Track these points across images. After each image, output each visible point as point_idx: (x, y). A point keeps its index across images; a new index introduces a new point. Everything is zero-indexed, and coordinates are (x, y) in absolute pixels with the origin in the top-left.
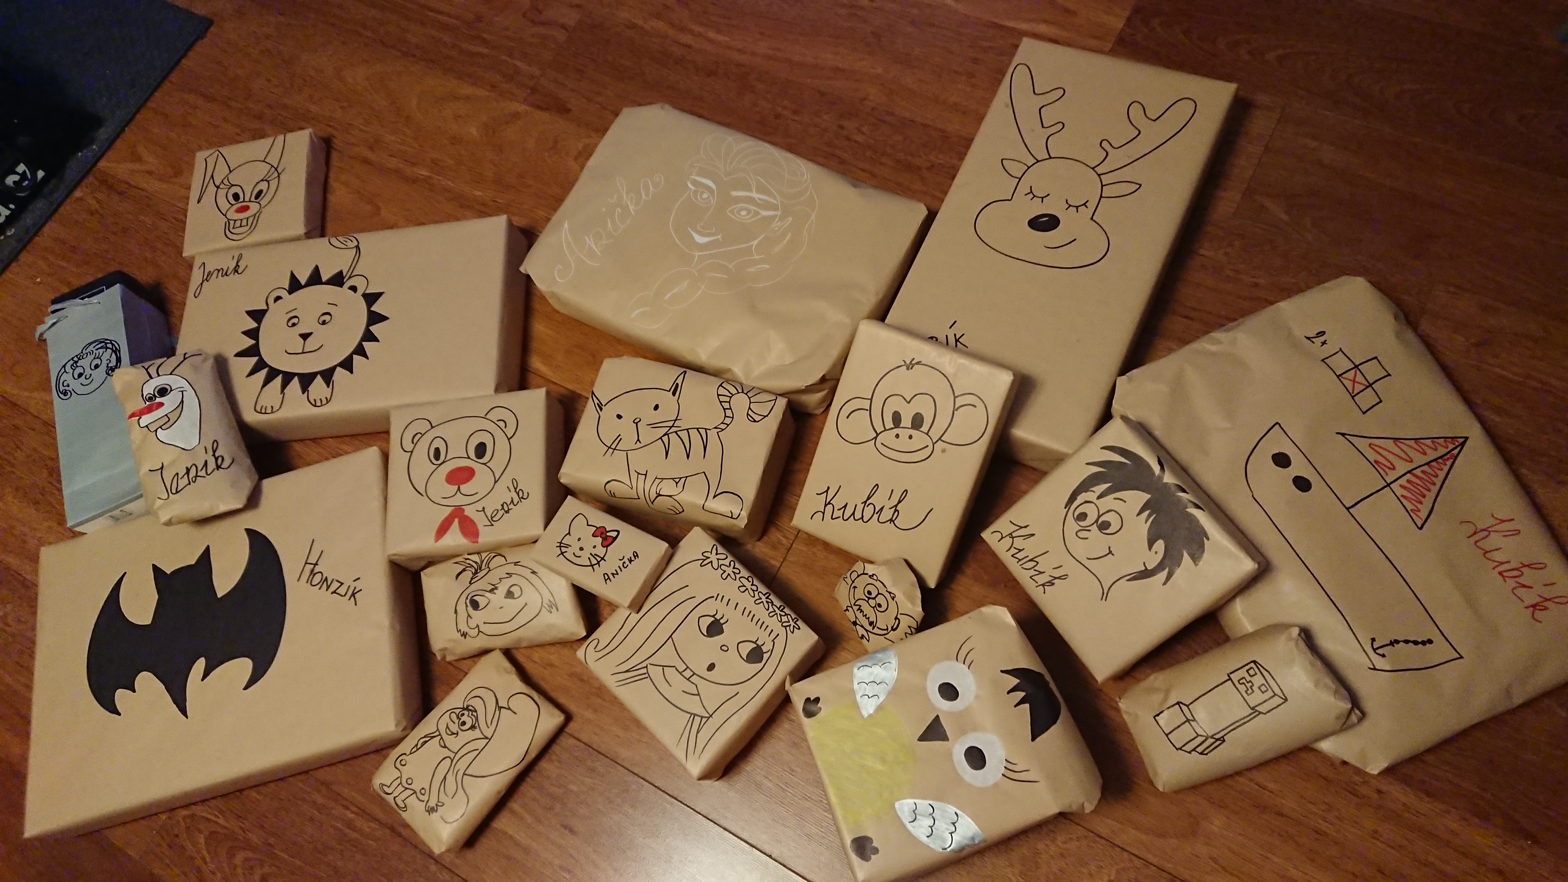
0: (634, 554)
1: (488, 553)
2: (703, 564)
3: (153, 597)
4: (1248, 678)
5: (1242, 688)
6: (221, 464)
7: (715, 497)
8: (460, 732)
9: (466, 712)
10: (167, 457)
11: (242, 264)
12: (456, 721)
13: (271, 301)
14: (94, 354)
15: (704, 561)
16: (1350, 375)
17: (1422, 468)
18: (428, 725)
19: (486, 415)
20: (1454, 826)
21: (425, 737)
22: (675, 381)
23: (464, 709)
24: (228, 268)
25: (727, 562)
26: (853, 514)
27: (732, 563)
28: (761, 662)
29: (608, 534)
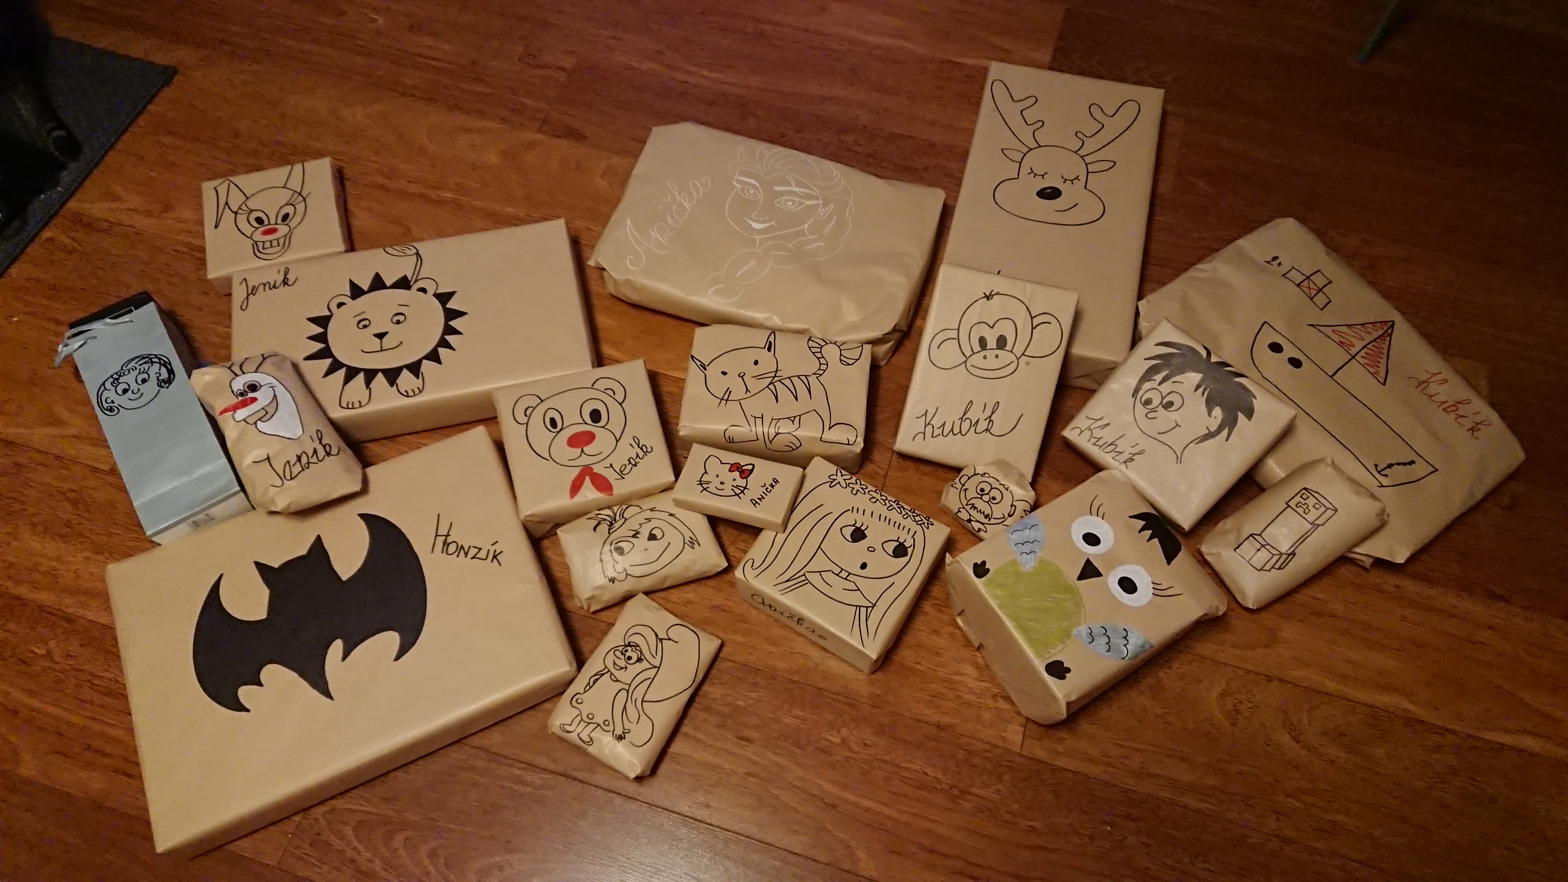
0: (774, 481)
1: (619, 506)
2: (832, 485)
3: (265, 593)
4: (1303, 502)
5: (1300, 510)
6: (330, 451)
7: (830, 428)
8: (628, 665)
9: (629, 649)
10: (273, 448)
11: (291, 277)
12: (622, 657)
13: (333, 307)
14: (138, 370)
15: (832, 483)
16: (1305, 283)
17: (1373, 343)
18: (593, 665)
19: (592, 386)
20: (1453, 601)
21: (595, 675)
22: (768, 339)
23: (626, 646)
24: (275, 281)
25: (853, 480)
26: (952, 430)
27: (858, 481)
28: (907, 555)
29: (743, 468)
